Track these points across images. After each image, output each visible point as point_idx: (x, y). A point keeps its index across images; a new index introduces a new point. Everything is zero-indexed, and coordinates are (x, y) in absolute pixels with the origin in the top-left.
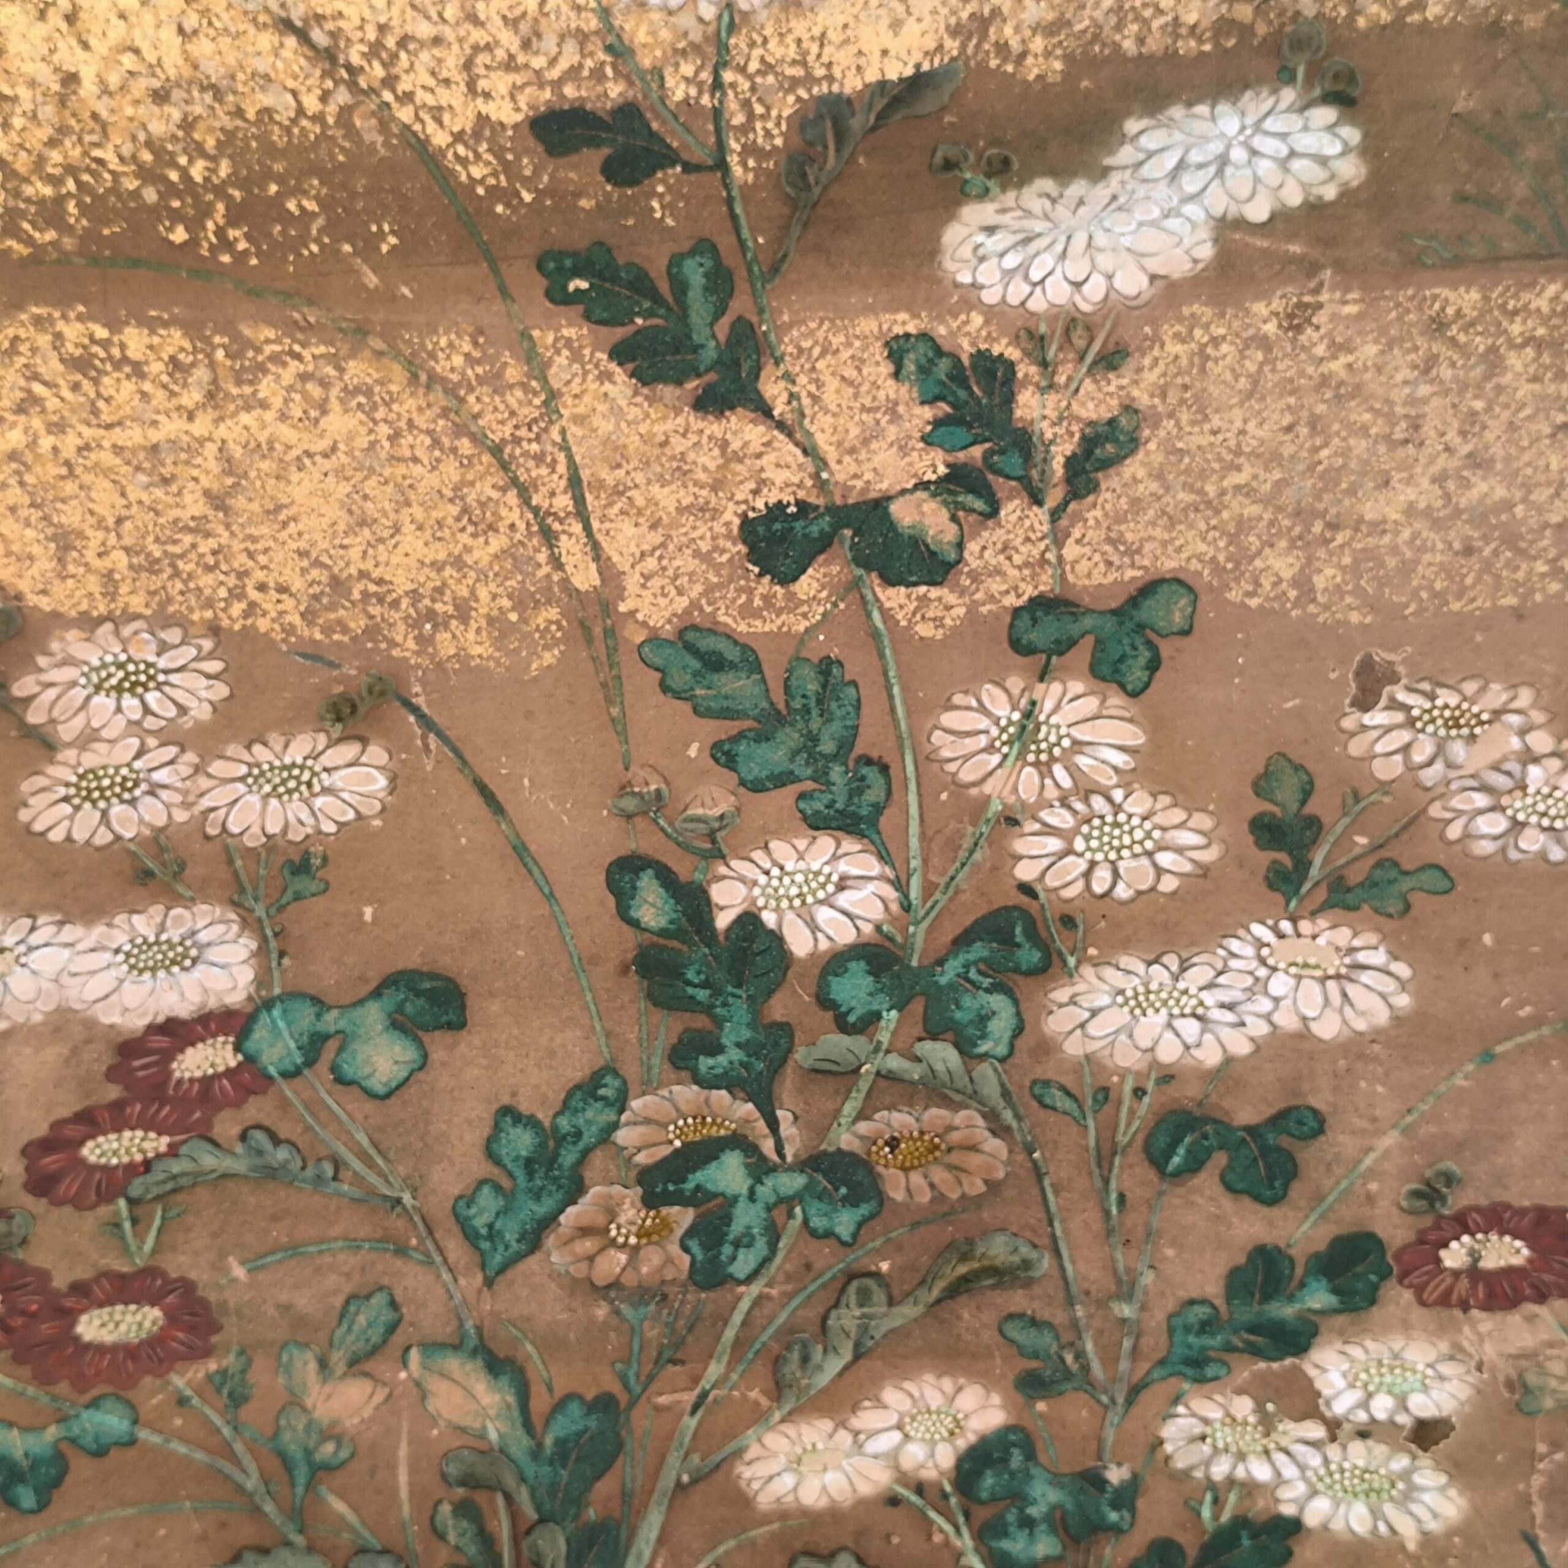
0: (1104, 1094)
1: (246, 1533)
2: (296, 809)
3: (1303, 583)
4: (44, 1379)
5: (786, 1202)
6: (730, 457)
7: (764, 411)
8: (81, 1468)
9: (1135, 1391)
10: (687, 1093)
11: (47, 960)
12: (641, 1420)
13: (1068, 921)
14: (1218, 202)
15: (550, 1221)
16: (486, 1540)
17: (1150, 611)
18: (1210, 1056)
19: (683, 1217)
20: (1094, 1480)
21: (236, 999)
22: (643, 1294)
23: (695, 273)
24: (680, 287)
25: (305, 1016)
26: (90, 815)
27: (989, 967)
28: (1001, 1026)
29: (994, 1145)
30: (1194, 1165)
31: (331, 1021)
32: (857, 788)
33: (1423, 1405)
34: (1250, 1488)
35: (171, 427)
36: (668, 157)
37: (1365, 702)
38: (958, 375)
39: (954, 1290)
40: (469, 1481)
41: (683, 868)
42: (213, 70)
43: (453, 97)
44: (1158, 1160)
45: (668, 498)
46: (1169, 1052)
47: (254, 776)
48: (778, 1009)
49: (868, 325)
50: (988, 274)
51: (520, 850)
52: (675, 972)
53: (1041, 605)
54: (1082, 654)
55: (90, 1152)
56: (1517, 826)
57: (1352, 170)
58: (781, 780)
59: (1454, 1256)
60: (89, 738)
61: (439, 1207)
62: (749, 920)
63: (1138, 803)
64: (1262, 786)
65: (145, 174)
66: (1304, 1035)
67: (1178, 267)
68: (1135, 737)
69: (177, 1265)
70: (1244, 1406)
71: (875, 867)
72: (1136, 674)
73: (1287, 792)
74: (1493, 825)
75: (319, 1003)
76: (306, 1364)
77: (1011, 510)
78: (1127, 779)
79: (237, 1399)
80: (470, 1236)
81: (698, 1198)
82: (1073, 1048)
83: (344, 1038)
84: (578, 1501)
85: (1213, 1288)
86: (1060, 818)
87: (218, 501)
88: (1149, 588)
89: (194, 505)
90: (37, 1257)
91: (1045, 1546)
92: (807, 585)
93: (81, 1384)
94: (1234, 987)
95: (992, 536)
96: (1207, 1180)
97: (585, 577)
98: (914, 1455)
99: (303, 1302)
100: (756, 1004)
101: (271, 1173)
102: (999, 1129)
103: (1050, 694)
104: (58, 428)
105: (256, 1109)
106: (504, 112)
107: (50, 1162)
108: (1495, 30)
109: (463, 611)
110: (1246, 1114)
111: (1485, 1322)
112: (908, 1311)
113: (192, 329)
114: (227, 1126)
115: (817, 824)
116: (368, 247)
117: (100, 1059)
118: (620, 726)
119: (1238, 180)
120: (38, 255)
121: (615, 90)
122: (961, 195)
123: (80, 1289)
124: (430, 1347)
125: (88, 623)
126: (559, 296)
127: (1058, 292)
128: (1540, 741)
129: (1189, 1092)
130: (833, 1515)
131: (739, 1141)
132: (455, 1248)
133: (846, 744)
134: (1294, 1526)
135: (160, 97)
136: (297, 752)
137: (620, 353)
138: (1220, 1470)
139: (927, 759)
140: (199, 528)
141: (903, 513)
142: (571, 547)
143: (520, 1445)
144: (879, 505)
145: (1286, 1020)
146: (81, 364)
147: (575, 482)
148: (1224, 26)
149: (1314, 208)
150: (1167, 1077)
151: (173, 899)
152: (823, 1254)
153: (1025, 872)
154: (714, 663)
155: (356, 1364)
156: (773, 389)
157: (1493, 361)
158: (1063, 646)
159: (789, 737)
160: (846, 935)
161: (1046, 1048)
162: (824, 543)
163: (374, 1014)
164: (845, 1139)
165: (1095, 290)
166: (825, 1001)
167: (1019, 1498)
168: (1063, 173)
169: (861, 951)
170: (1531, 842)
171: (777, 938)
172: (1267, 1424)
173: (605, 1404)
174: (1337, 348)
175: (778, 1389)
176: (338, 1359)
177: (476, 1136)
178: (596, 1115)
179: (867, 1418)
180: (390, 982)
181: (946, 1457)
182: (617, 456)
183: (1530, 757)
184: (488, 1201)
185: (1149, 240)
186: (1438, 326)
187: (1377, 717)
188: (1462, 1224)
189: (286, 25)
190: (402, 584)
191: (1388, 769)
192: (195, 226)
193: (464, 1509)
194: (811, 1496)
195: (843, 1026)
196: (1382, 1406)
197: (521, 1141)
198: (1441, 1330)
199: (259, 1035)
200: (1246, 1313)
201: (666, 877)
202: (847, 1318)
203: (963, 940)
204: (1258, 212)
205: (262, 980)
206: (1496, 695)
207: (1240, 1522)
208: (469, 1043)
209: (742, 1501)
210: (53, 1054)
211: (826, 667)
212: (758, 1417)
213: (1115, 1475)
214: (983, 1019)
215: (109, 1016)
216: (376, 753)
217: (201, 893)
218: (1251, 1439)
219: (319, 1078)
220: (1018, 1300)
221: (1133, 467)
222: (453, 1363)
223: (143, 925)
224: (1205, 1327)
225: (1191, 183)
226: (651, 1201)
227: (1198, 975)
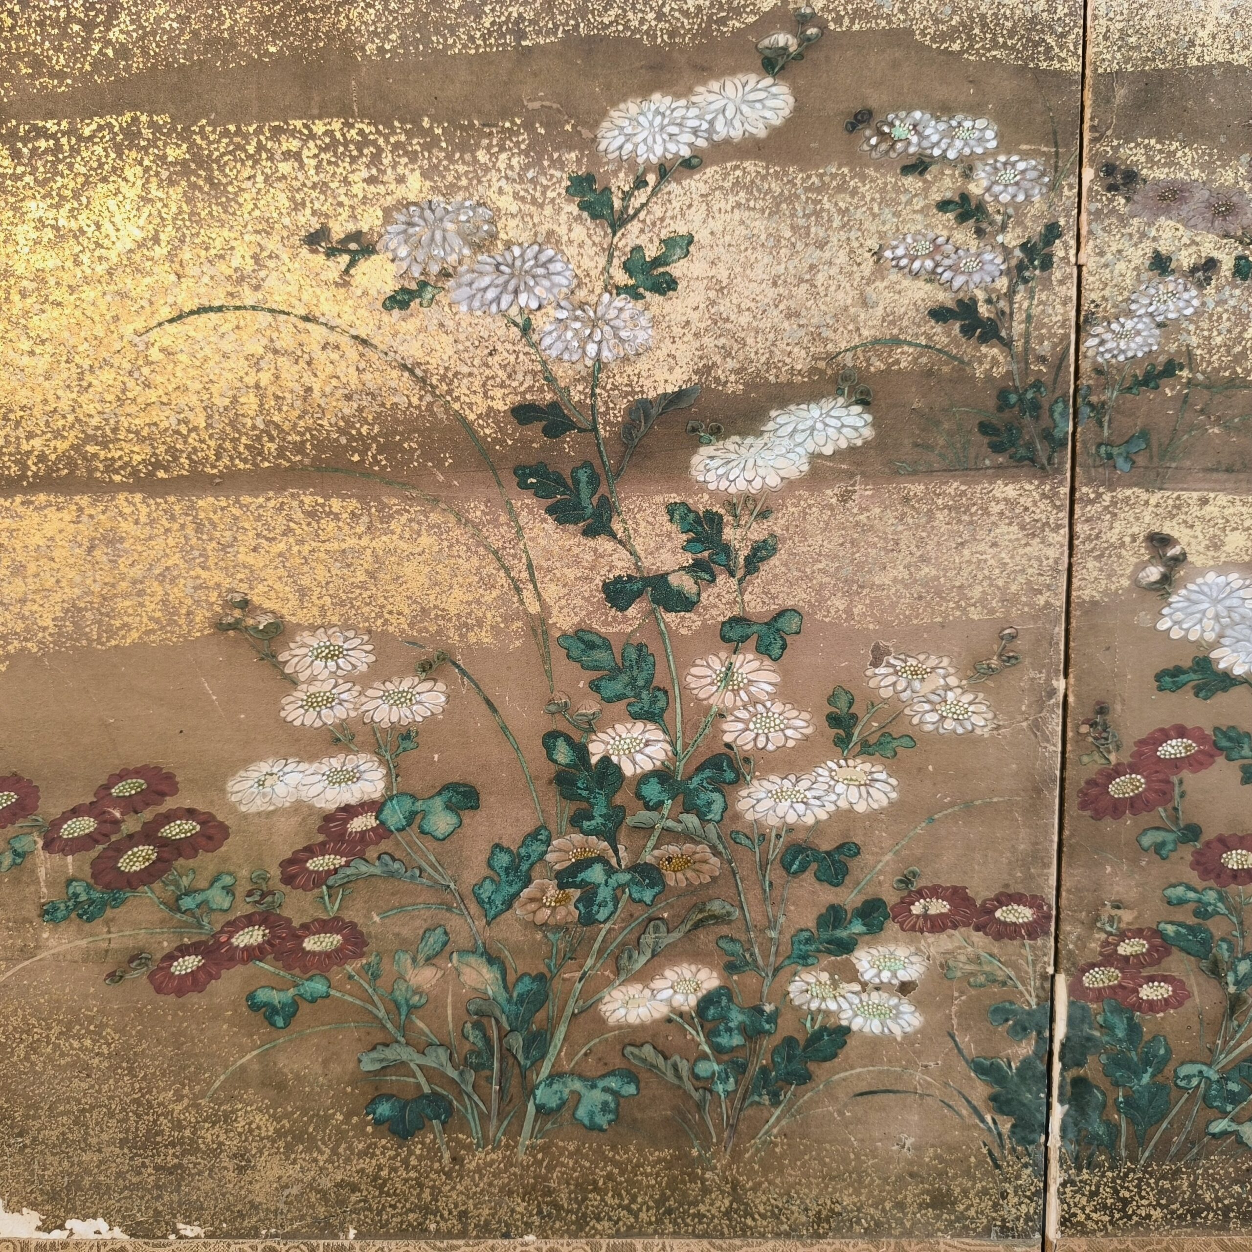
0: (763, 837)
1: (379, 1037)
2: (405, 711)
3: (849, 611)
4: (288, 968)
5: (621, 887)
6: (598, 555)
7: (613, 535)
8: (305, 1007)
9: (777, 970)
10: (578, 838)
11: (293, 779)
12: (557, 985)
13: (747, 760)
14: (810, 447)
15: (517, 895)
16: (487, 1040)
17: (782, 623)
18: (810, 820)
19: (576, 893)
20: (760, 1011)
21: (376, 796)
22: (558, 928)
23: (583, 476)
24: (576, 482)
25: (407, 803)
26: (312, 714)
27: (711, 780)
28: (717, 807)
29: (714, 860)
30: (803, 869)
31: (419, 806)
32: (654, 701)
33: (904, 976)
34: (827, 1013)
35: (352, 542)
36: (572, 426)
37: (876, 664)
38: (698, 520)
39: (697, 926)
40: (480, 1013)
41: (576, 736)
42: (371, 386)
43: (478, 399)
44: (787, 867)
45: (571, 574)
46: (791, 818)
47: (386, 696)
48: (618, 799)
49: (659, 499)
50: (711, 477)
51: (504, 729)
52: (572, 783)
53: (735, 621)
54: (752, 642)
55: (310, 865)
56: (943, 718)
57: (868, 433)
58: (620, 698)
59: (917, 909)
60: (313, 679)
61: (466, 889)
62: (606, 760)
63: (777, 708)
64: (832, 699)
65: (342, 432)
66: (851, 810)
67: (793, 473)
68: (775, 678)
69: (349, 915)
70: (825, 977)
71: (660, 735)
72: (776, 651)
73: (843, 703)
74: (933, 717)
75: (414, 798)
76: (405, 959)
77: (721, 579)
78: (772, 697)
79: (375, 977)
80: (480, 902)
81: (583, 885)
82: (749, 816)
83: (425, 814)
84: (527, 1021)
85: (811, 924)
86: (743, 714)
87: (371, 575)
88: (781, 614)
89: (361, 576)
90: (286, 913)
91: (737, 1040)
92: (632, 611)
93: (305, 969)
94: (820, 789)
95: (713, 590)
96: (808, 876)
97: (534, 608)
98: (679, 1000)
99: (405, 932)
100: (609, 798)
101: (392, 875)
102: (716, 853)
103: (738, 659)
104: (301, 542)
105: (385, 845)
106: (499, 405)
107: (293, 869)
108: (929, 373)
109: (480, 623)
110: (826, 846)
111: (931, 938)
112: (676, 935)
113: (361, 499)
114: (372, 853)
115: (636, 717)
116: (439, 464)
117: (315, 822)
118: (549, 674)
119: (820, 438)
120: (293, 467)
121: (549, 396)
122: (699, 443)
123: (305, 927)
124: (462, 952)
125: (313, 629)
126: (523, 485)
127: (741, 485)
128: (953, 681)
129: (801, 836)
130: (642, 1027)
131: (601, 859)
132: (474, 908)
133: (649, 682)
134: (847, 1030)
135: (348, 398)
136: (406, 685)
137: (550, 510)
138: (814, 1006)
139: (684, 688)
140: (363, 586)
141: (673, 580)
142: (528, 594)
143: (502, 996)
144: (664, 577)
145: (843, 804)
146: (311, 514)
147: (530, 566)
148: (813, 370)
149: (852, 449)
150: (791, 829)
151: (349, 751)
152: (638, 909)
153: (728, 738)
154: (591, 646)
155: (429, 960)
156: (617, 526)
157: (930, 515)
158: (744, 639)
159: (624, 678)
160: (648, 766)
161: (737, 817)
162: (639, 594)
163: (438, 803)
164: (648, 857)
165: (757, 484)
166: (639, 796)
167: (725, 1018)
168: (744, 434)
169: (654, 773)
170: (949, 725)
171: (618, 768)
172: (835, 985)
173: (541, 978)
174: (862, 510)
175: (618, 971)
176: (421, 957)
177: (483, 858)
178: (539, 848)
179: (658, 984)
180: (446, 788)
181: (693, 1001)
182: (548, 554)
183: (948, 688)
184: (488, 886)
185: (780, 463)
186: (906, 500)
187: (881, 670)
188: (920, 894)
189: (404, 367)
190: (453, 611)
191: (887, 693)
192: (363, 453)
193: (477, 1025)
194: (633, 1019)
195: (647, 807)
196: (886, 976)
197: (503, 860)
198: (911, 942)
199: (387, 812)
200: (825, 935)
201: (569, 740)
202: (648, 939)
203: (700, 769)
204: (828, 451)
205: (388, 788)
206: (933, 661)
207: (823, 1029)
208: (480, 815)
209: (602, 1021)
210: (295, 820)
211: (640, 647)
212: (609, 983)
213: (768, 1008)
214: (709, 804)
215: (320, 804)
216: (441, 686)
217: (362, 748)
218: (828, 991)
219: (413, 832)
220: (725, 930)
221: (774, 561)
222: (472, 959)
223: (336, 763)
224: (808, 941)
225: (799, 438)
226: (561, 886)
227: (804, 784)
